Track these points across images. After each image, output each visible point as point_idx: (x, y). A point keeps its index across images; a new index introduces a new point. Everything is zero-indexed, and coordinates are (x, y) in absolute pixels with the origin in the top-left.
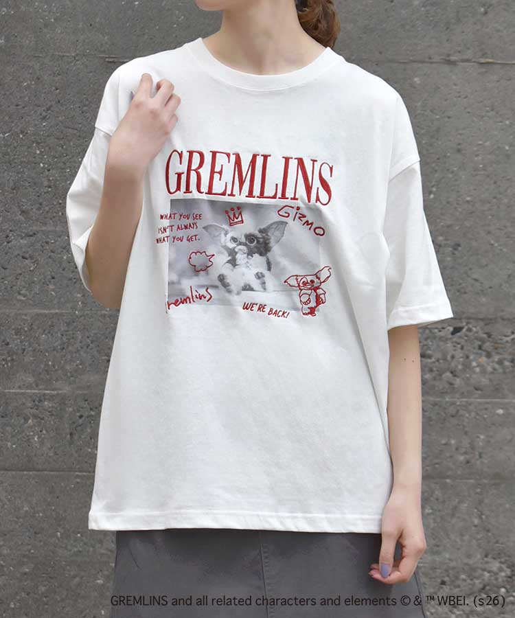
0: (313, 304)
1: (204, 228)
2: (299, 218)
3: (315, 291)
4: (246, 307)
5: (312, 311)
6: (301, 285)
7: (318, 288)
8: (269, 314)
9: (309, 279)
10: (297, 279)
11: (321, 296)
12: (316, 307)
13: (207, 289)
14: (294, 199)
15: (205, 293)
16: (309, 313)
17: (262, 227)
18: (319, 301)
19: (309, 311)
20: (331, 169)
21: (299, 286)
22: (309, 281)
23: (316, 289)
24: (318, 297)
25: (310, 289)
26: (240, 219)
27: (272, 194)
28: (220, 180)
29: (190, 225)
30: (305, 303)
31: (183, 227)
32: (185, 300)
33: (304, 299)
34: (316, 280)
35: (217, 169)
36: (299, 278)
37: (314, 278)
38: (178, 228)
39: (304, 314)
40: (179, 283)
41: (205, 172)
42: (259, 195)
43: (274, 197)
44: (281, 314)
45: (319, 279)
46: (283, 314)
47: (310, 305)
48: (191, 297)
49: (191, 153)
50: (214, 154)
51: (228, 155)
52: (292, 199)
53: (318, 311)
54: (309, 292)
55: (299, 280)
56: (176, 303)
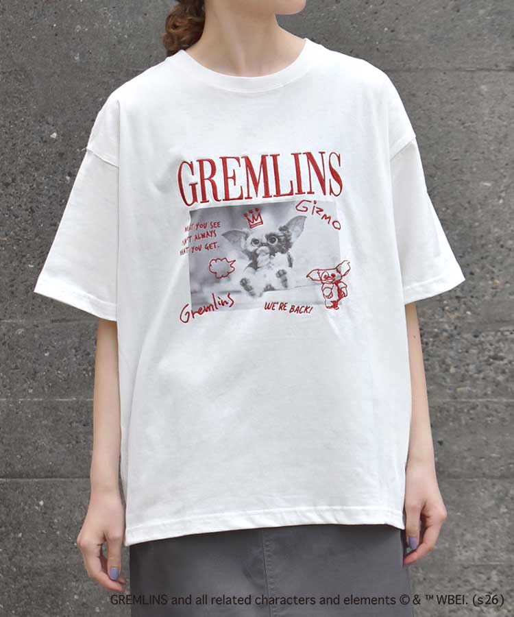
0: (335, 298)
1: (223, 235)
2: (317, 212)
3: (337, 285)
4: (267, 307)
5: (335, 305)
6: (323, 279)
7: (339, 281)
8: (290, 312)
9: (330, 273)
10: (318, 273)
11: (343, 290)
12: (338, 300)
13: (229, 294)
14: (311, 192)
15: (227, 300)
16: (332, 307)
17: (283, 225)
18: (341, 294)
19: (332, 304)
20: (339, 157)
21: (321, 280)
22: (330, 275)
23: (337, 283)
24: (339, 290)
25: (331, 283)
26: (259, 220)
27: (289, 191)
28: (235, 184)
29: (208, 234)
30: (328, 297)
31: (200, 236)
32: (209, 308)
33: (327, 292)
34: (337, 274)
35: (230, 174)
36: (321, 272)
37: (334, 272)
38: (196, 238)
39: (327, 307)
40: (201, 291)
41: (219, 179)
42: (275, 194)
43: (291, 194)
44: (303, 309)
45: (340, 273)
46: (306, 309)
47: (332, 299)
48: (213, 304)
49: (201, 162)
50: (224, 160)
51: (238, 159)
52: (308, 193)
53: (341, 304)
54: (331, 286)
55: (321, 274)
56: (200, 312)
